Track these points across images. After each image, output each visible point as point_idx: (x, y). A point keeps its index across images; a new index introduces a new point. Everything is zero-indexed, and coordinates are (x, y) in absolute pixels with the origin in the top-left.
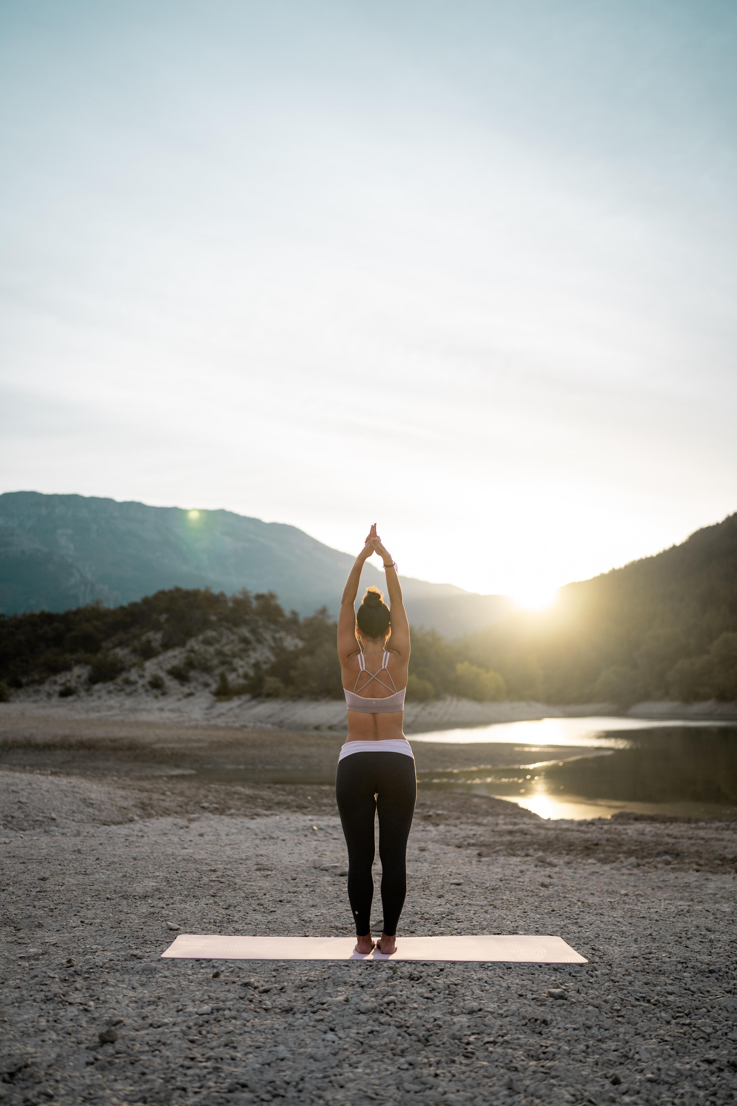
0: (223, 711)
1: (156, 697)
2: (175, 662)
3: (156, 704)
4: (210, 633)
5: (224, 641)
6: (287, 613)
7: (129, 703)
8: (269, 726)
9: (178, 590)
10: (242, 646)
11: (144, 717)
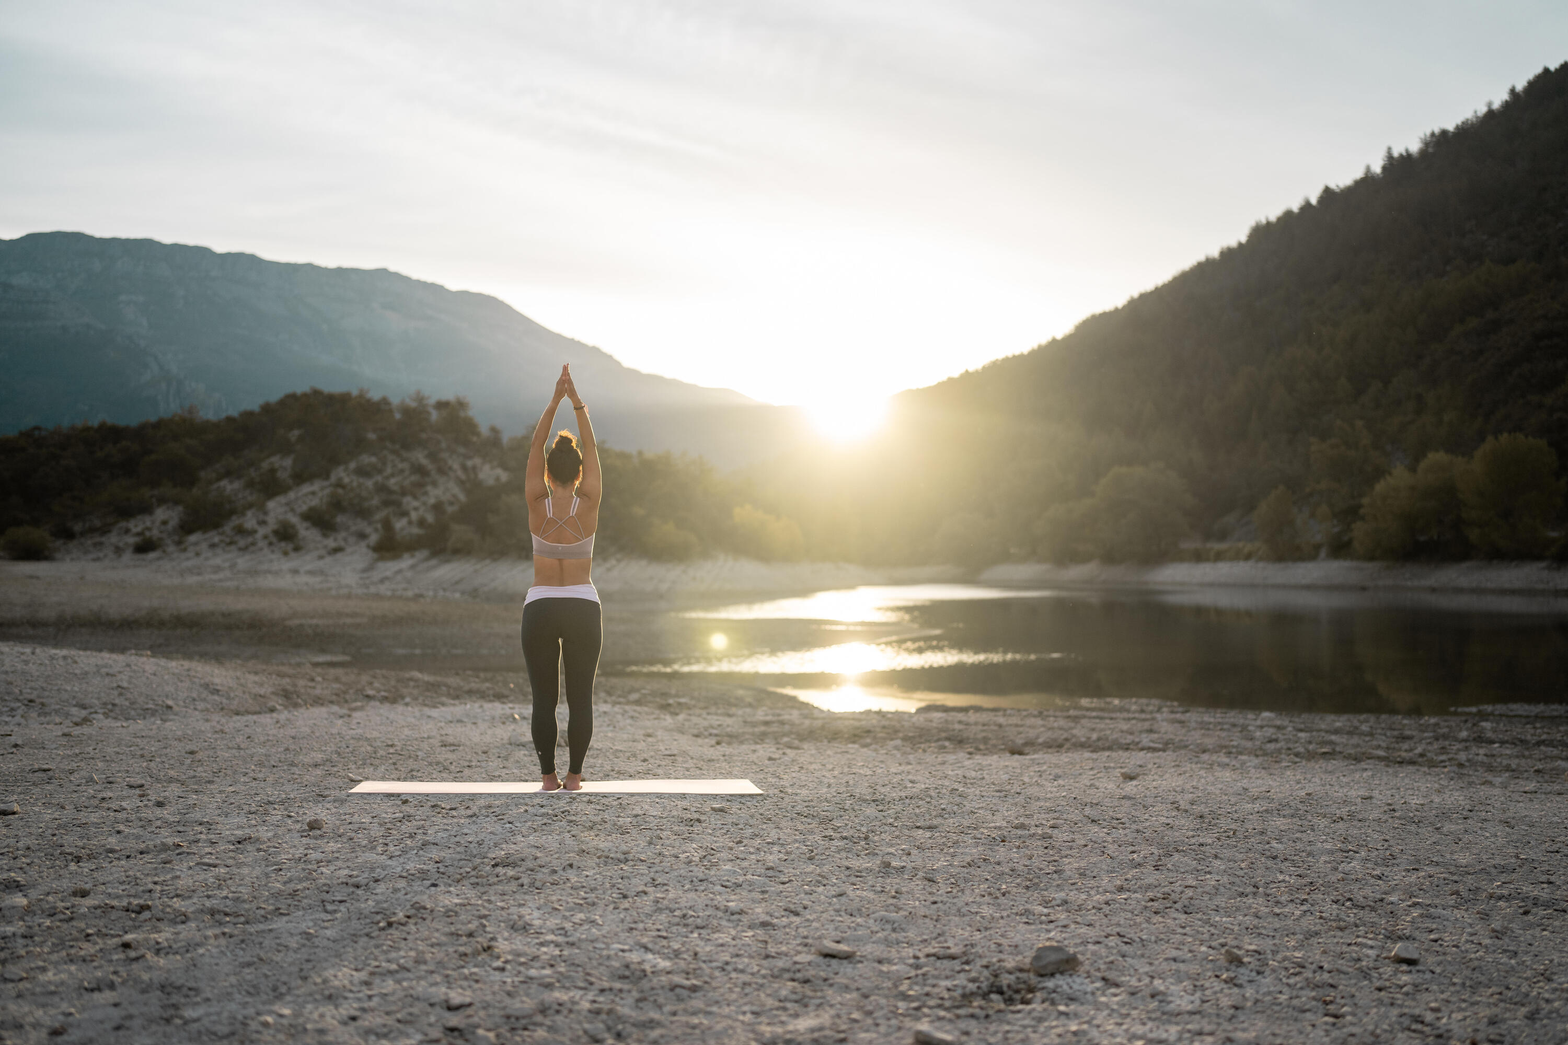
0: (388, 574)
1: (286, 554)
2: (314, 502)
3: (286, 565)
4: (367, 459)
5: (389, 470)
6: (484, 430)
7: (243, 562)
8: (457, 595)
9: (316, 393)
10: (414, 478)
11: (270, 582)
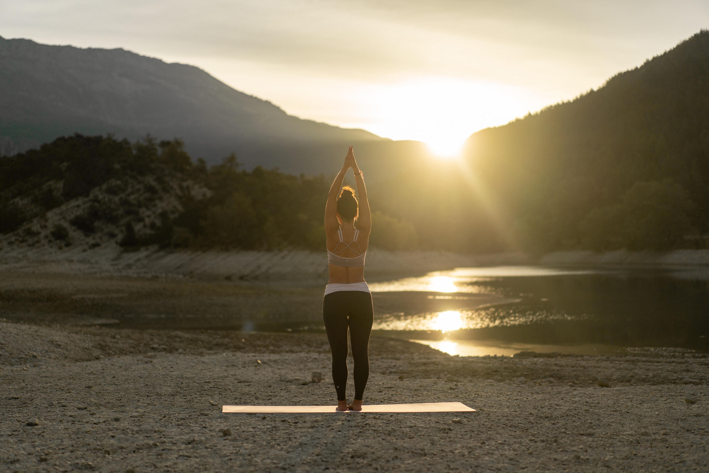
0: (131, 262)
1: (60, 248)
2: (79, 212)
3: (61, 256)
4: (115, 182)
5: (130, 190)
6: (194, 161)
7: (32, 254)
8: (181, 276)
9: (79, 137)
10: (147, 195)
11: (53, 268)
